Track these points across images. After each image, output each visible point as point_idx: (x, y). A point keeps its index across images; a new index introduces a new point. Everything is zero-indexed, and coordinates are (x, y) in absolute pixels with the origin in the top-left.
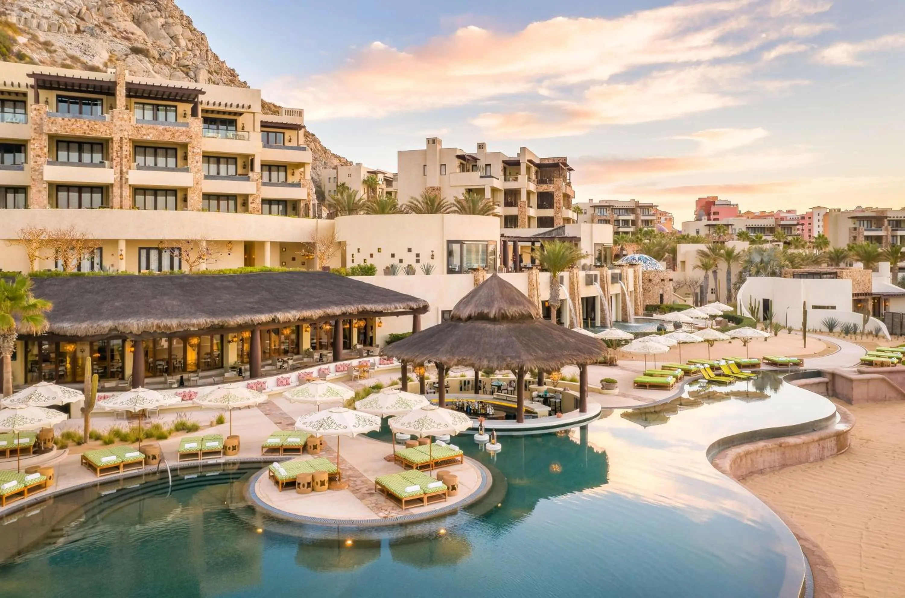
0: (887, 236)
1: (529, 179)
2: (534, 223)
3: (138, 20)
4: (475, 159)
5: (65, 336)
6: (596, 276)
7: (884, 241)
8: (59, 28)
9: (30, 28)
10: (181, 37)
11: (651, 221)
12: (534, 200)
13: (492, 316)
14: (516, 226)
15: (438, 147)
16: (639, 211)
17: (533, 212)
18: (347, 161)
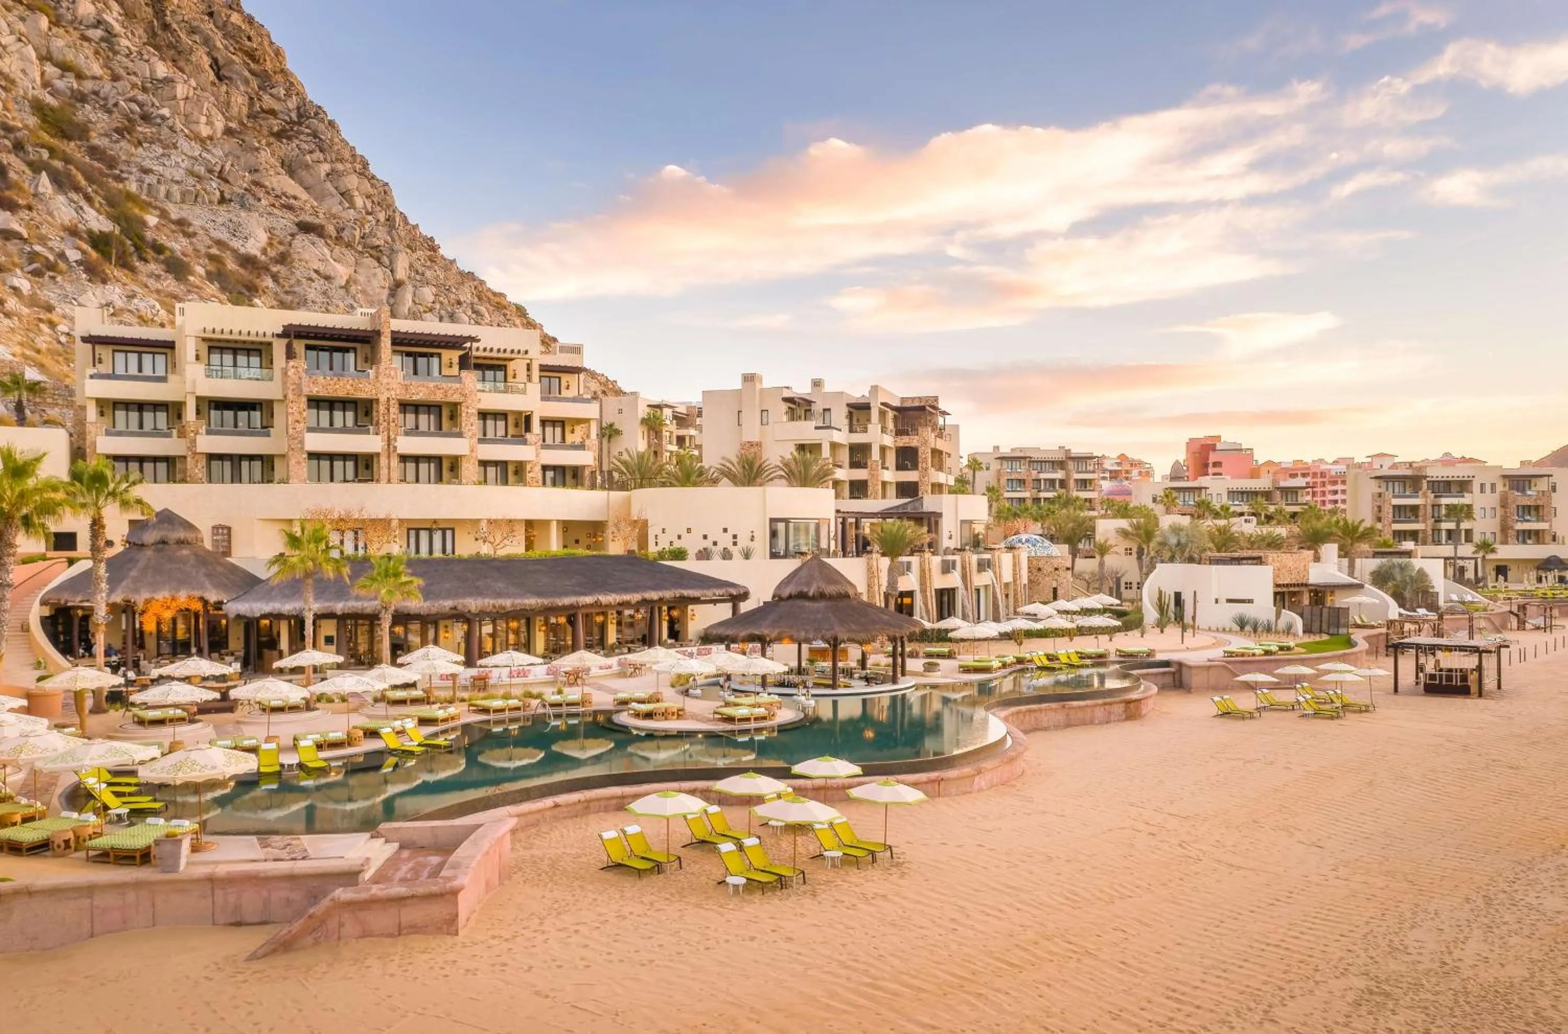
0: (1425, 506)
1: (884, 430)
2: (891, 491)
3: (290, 166)
4: (809, 403)
5: (409, 615)
6: (954, 562)
7: (1421, 513)
8: (196, 196)
9: (156, 199)
10: (356, 193)
11: (1091, 481)
12: (891, 459)
13: (811, 594)
14: (866, 496)
15: (758, 386)
16: (1071, 466)
17: (890, 475)
18: (608, 380)
